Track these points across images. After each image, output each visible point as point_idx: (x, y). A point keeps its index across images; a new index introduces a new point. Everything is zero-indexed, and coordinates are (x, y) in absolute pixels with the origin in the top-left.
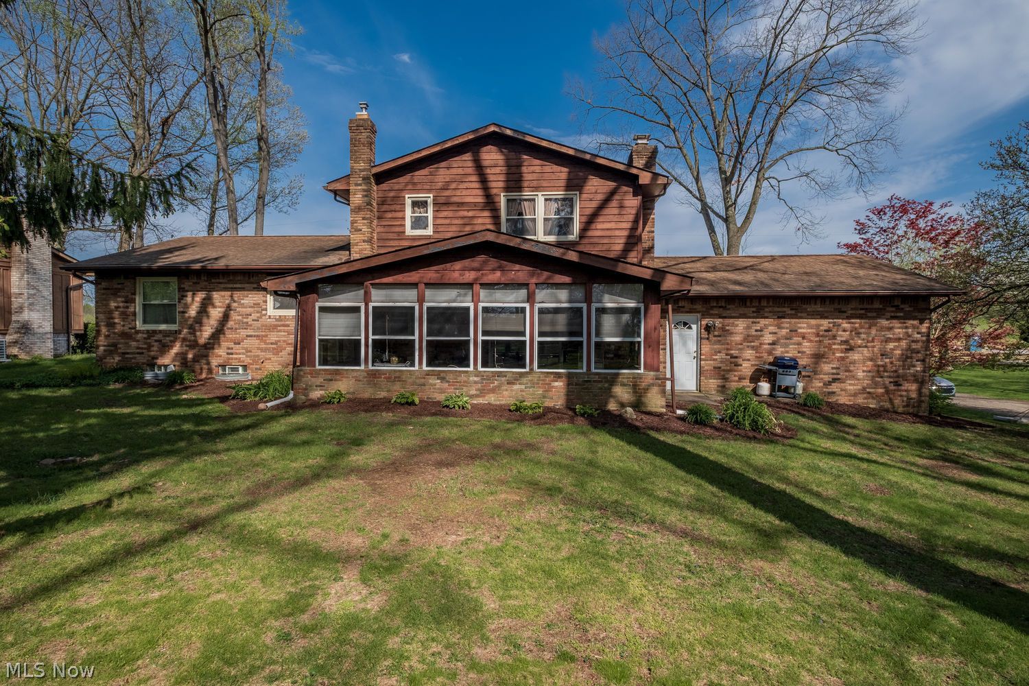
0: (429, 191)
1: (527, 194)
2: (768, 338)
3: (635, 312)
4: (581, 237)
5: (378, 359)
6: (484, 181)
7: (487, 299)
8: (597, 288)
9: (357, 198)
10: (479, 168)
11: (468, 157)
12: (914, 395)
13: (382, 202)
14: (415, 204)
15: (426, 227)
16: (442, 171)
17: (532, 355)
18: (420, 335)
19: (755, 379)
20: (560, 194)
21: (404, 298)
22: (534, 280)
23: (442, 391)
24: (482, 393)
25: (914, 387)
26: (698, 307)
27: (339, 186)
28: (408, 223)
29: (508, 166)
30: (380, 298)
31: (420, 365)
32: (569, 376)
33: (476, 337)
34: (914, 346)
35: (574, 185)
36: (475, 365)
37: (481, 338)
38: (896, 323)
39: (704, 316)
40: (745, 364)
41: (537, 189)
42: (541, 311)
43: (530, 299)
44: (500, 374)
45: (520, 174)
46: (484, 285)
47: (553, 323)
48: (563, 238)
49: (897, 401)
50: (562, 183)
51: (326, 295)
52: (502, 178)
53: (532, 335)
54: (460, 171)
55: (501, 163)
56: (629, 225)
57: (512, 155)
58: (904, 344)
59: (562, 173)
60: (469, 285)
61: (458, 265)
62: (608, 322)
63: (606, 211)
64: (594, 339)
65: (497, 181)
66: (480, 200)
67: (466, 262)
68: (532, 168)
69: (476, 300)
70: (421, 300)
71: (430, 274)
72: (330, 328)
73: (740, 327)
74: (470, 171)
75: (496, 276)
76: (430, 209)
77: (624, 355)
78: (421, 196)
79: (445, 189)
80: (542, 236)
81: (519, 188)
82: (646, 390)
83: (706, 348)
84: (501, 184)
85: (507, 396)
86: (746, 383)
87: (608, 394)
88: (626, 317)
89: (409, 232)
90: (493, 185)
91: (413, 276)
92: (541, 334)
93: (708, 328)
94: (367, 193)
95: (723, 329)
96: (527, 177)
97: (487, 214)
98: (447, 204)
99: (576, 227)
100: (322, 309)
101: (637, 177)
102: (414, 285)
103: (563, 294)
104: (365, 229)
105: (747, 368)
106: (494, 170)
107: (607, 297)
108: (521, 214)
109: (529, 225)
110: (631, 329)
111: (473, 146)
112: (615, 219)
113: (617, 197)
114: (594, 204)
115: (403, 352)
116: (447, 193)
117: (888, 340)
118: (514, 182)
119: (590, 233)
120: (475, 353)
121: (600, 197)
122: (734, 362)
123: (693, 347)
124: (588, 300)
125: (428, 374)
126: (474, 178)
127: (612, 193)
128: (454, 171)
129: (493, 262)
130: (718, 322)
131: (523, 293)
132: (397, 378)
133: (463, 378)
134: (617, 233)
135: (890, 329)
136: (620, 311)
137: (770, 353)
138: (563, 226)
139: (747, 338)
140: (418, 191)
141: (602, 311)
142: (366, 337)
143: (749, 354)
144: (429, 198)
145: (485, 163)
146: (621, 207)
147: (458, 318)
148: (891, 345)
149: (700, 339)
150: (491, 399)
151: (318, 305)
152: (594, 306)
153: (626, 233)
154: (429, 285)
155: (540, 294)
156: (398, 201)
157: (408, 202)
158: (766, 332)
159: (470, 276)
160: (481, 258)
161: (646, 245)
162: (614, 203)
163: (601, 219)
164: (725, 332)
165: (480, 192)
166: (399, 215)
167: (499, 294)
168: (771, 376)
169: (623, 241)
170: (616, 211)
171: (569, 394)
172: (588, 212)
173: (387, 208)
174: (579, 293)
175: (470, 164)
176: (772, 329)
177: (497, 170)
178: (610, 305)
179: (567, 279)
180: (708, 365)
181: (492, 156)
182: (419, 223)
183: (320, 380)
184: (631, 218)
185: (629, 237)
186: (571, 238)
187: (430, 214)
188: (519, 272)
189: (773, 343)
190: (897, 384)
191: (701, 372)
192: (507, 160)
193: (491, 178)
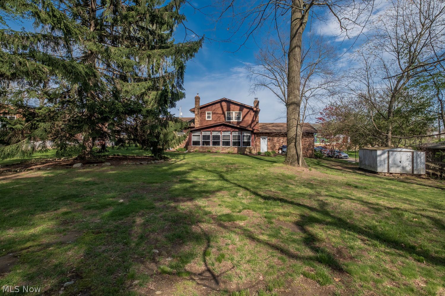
0: (211, 111)
1: (231, 112)
2: (281, 141)
3: (250, 136)
4: (242, 120)
5: (203, 145)
6: (222, 109)
7: (223, 134)
8: (243, 132)
9: (196, 112)
10: (221, 106)
11: (219, 104)
12: (311, 153)
13: (201, 113)
14: (208, 113)
15: (210, 118)
16: (214, 107)
17: (231, 144)
18: (211, 140)
19: (279, 150)
20: (238, 112)
21: (208, 133)
22: (232, 130)
23: (215, 150)
24: (222, 150)
25: (311, 151)
26: (267, 135)
27: (192, 110)
28: (206, 117)
29: (227, 106)
30: (204, 133)
31: (211, 145)
32: (238, 147)
33: (221, 140)
34: (311, 143)
35: (241, 110)
36: (221, 145)
37: (222, 141)
38: (307, 138)
39: (268, 137)
40: (277, 147)
41: (233, 111)
42: (233, 136)
43: (231, 134)
44: (225, 147)
45: (230, 108)
46: (223, 131)
47: (235, 138)
48: (239, 121)
49: (308, 154)
50: (239, 110)
51: (194, 133)
52: (226, 108)
53: (231, 140)
54: (217, 107)
55: (226, 105)
56: (252, 118)
57: (228, 104)
58: (309, 142)
59: (238, 107)
60: (220, 131)
61: (218, 128)
62: (245, 138)
63: (247, 115)
64: (242, 141)
65: (225, 109)
66: (222, 113)
67: (219, 127)
68: (232, 106)
69: (221, 134)
70: (211, 134)
71: (213, 129)
72: (194, 139)
73: (276, 139)
74: (220, 107)
75: (225, 130)
76: (211, 114)
77: (248, 144)
78: (209, 112)
79: (214, 110)
80: (234, 120)
81: (230, 111)
82: (252, 150)
83: (269, 143)
84: (226, 110)
85: (227, 151)
86: (277, 151)
87: (245, 150)
88: (248, 137)
89: (207, 119)
90: (224, 110)
91: (210, 130)
92: (233, 140)
93: (269, 139)
94: (198, 112)
95: (272, 139)
96: (231, 108)
97: (223, 116)
98: (215, 113)
99: (241, 118)
100: (193, 135)
101: (253, 109)
102: (210, 131)
103: (237, 133)
104: (198, 119)
105: (277, 148)
106: (224, 107)
107: (245, 133)
108: (230, 115)
109: (231, 118)
110: (249, 139)
111: (221, 102)
112: (249, 117)
113: (249, 112)
114: (245, 114)
115: (208, 143)
116: (215, 111)
117: (305, 142)
118: (229, 109)
119: (244, 120)
120: (221, 143)
121: (246, 112)
122: (275, 146)
123: (266, 143)
124: (241, 134)
125: (213, 147)
126: (220, 108)
127: (248, 112)
128: (216, 107)
129: (224, 127)
130: (271, 138)
131: (230, 132)
132: (207, 148)
133: (219, 148)
134: (250, 120)
135: (306, 139)
136: (247, 136)
137: (282, 144)
138: (238, 118)
139: (278, 141)
140: (209, 111)
141: (244, 136)
142: (201, 140)
143: (278, 144)
144: (211, 112)
145: (223, 105)
146: (251, 114)
147: (218, 137)
148: (306, 143)
149: (268, 141)
150: (224, 151)
151: (192, 135)
152: (242, 135)
153: (251, 120)
154: (213, 131)
155: (233, 133)
156: (205, 113)
157: (206, 113)
158: (281, 140)
159: (220, 129)
160: (222, 126)
161: (257, 122)
162: (249, 114)
163: (246, 117)
164: (273, 140)
165: (222, 111)
166: (205, 116)
167: (225, 133)
168: (281, 149)
169: (251, 121)
170: (249, 115)
171: (238, 150)
172: (244, 115)
173: (202, 114)
174: (240, 132)
175: (220, 106)
176: (282, 139)
177: (225, 107)
178: (245, 135)
179: (238, 130)
180: (269, 147)
181: (224, 104)
182: (209, 117)
183: (193, 148)
184: (253, 117)
185: (252, 121)
186: (240, 121)
187: (211, 116)
188: (229, 129)
189: (283, 142)
190: (307, 151)
191: (268, 148)
192: (227, 105)
193: (224, 108)
